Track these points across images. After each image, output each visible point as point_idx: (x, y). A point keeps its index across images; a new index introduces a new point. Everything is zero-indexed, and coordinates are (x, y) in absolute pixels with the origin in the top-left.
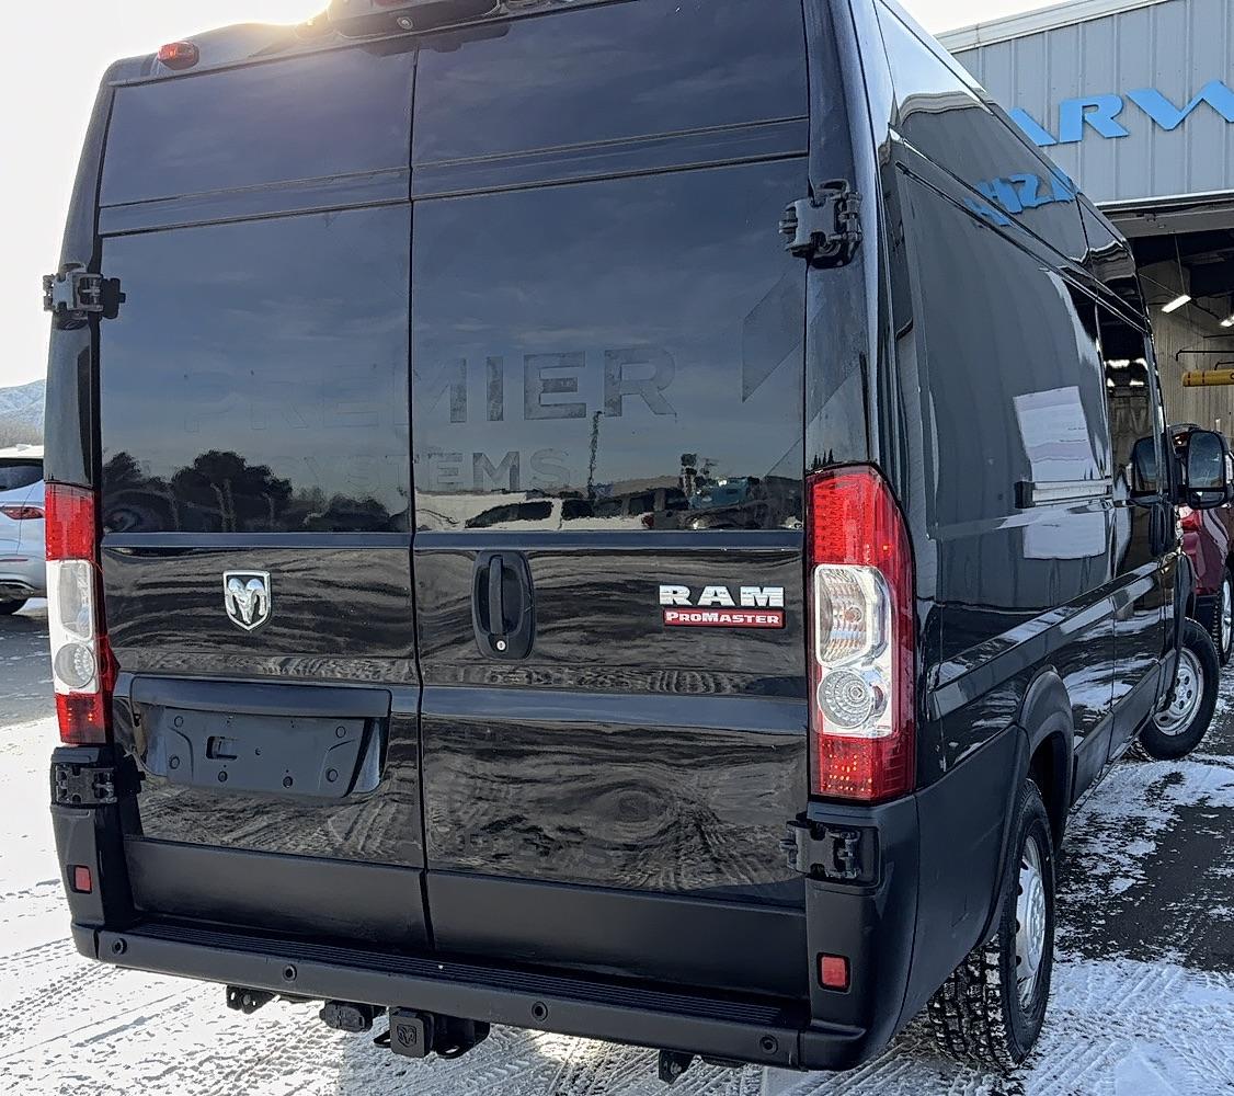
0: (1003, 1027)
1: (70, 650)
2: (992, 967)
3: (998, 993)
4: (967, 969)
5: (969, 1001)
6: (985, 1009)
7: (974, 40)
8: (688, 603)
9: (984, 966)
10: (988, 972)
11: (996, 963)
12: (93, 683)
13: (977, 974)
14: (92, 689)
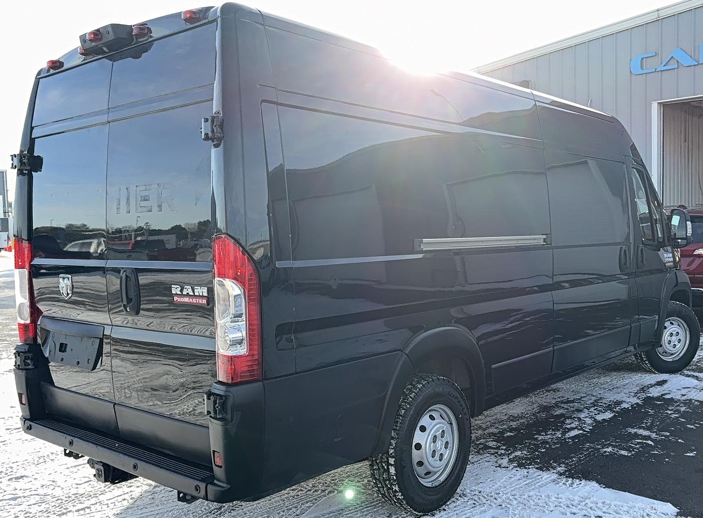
0: (400, 494)
1: (21, 305)
2: (392, 465)
3: (395, 477)
4: (382, 465)
5: (385, 480)
6: (391, 484)
7: (657, 16)
8: (180, 293)
9: (388, 464)
10: (390, 467)
11: (393, 463)
12: (29, 320)
13: (386, 467)
14: (28, 322)
